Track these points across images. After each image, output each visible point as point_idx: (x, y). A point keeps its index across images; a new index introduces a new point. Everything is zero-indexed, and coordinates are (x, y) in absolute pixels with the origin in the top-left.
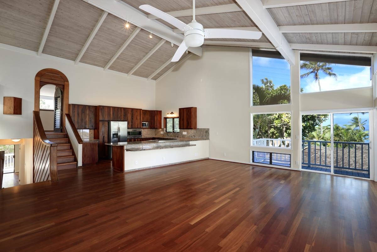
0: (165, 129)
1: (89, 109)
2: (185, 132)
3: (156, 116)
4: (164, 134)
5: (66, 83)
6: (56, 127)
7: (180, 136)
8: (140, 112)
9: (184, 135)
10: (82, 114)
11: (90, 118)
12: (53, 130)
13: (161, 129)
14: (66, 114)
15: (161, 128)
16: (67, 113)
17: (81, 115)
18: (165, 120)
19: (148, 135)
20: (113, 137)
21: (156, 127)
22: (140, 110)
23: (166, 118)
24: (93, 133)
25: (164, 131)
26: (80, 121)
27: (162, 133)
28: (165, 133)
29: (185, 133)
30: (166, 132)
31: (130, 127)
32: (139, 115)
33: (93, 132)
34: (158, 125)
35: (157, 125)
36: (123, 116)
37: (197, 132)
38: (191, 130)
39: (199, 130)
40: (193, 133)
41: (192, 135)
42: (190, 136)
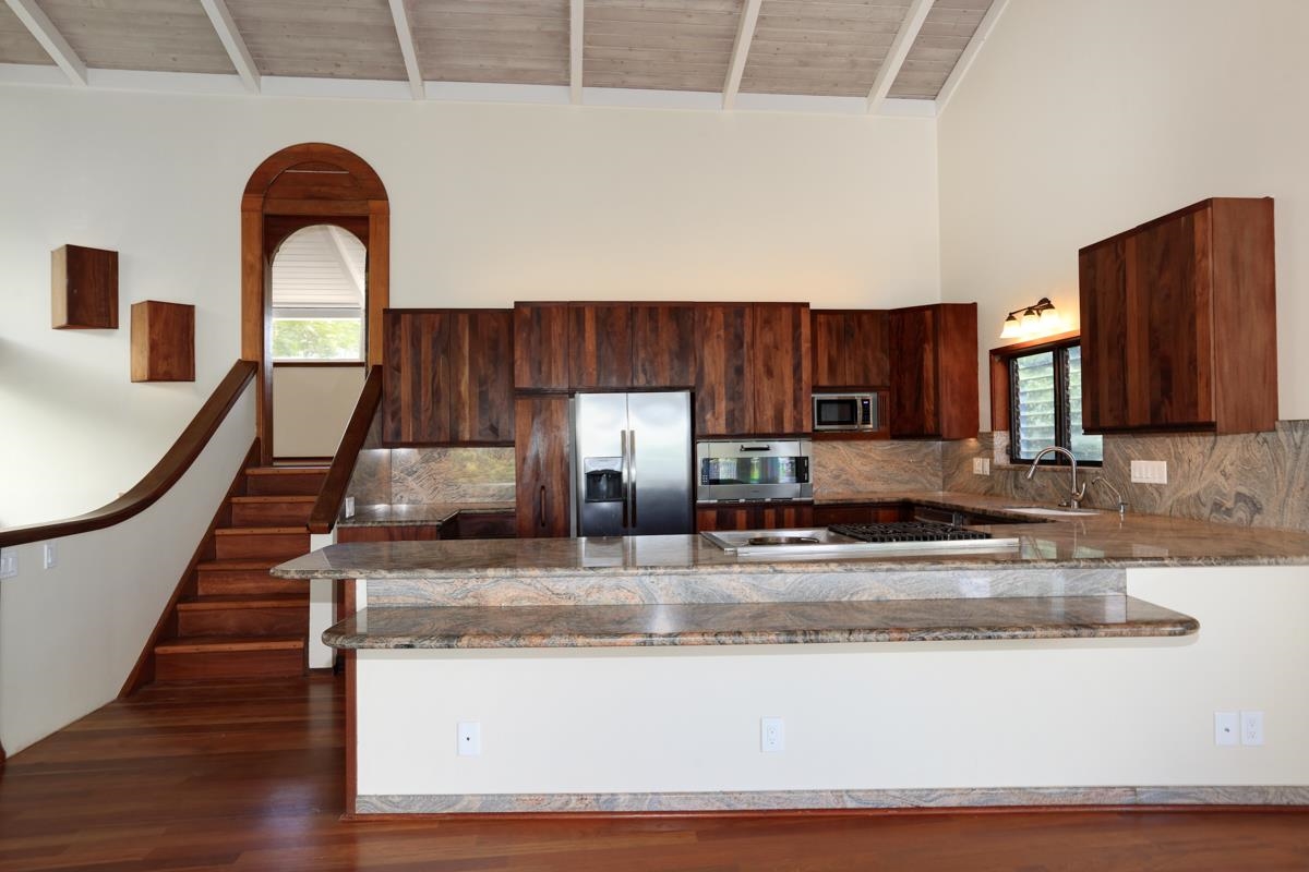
0: (1001, 439)
1: (473, 333)
2: (1149, 457)
3: (928, 348)
4: (991, 477)
7: (1107, 500)
8: (797, 326)
9: (1141, 486)
13: (972, 443)
15: (971, 429)
18: (1000, 370)
19: (886, 481)
20: (593, 494)
21: (930, 424)
22: (798, 308)
23: (1007, 357)
25: (992, 458)
26: (424, 399)
27: (980, 466)
28: (999, 468)
29: (1149, 471)
30: (1014, 460)
31: (721, 429)
32: (788, 345)
34: (950, 410)
35: (937, 414)
37: (1289, 464)
38: (1209, 446)
39: (1300, 433)
40: (1229, 469)
41: (1224, 495)
42: (1203, 499)
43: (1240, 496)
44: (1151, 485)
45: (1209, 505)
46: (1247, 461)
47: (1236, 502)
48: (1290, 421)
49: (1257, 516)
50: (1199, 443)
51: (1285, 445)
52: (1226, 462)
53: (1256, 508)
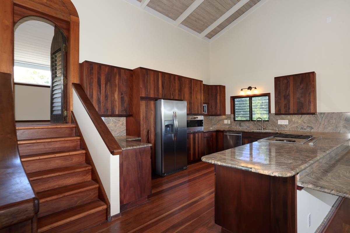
0: (232, 116)
1: (120, 75)
3: (218, 94)
5: (73, 18)
6: (55, 113)
7: (271, 128)
9: (281, 125)
10: (106, 84)
11: (122, 94)
12: (49, 119)
14: (73, 84)
16: (77, 81)
17: (104, 86)
21: (219, 112)
22: (201, 82)
23: (234, 98)
24: (125, 124)
25: (230, 120)
26: (102, 99)
27: (227, 121)
28: (234, 122)
30: (235, 120)
31: (190, 112)
33: (125, 122)
35: (220, 110)
36: (177, 91)
37: (320, 120)
38: (300, 117)
39: (323, 115)
40: (305, 121)
41: (304, 126)
42: (298, 127)
43: (308, 126)
44: (284, 125)
45: (300, 128)
46: (310, 120)
47: (307, 127)
48: (320, 113)
49: (312, 130)
50: (297, 117)
51: (319, 117)
52: (305, 120)
53: (312, 128)
